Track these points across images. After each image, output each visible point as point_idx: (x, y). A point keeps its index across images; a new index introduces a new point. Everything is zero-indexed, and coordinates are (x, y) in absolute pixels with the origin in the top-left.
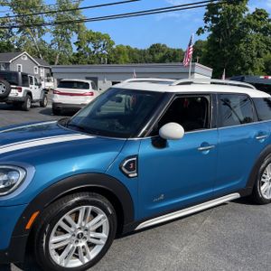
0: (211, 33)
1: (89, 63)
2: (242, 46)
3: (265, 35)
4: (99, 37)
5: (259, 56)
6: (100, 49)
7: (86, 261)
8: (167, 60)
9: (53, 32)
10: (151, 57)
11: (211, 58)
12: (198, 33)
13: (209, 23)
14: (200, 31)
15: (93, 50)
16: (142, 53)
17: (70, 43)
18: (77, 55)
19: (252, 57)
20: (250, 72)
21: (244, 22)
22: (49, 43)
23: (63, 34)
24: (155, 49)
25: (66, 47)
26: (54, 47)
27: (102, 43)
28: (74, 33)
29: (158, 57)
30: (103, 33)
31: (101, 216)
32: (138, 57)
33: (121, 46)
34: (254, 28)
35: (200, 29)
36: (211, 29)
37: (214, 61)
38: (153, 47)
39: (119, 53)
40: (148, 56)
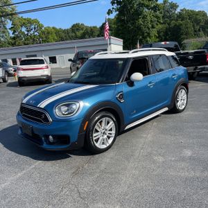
0: (117, 12)
1: (25, 44)
2: (141, 21)
3: (155, 11)
4: (30, 22)
5: (153, 27)
6: (32, 32)
7: (108, 145)
8: (87, 36)
10: (74, 34)
11: (120, 32)
12: (108, 13)
13: (115, 5)
14: (109, 12)
15: (26, 33)
16: (66, 32)
17: (6, 29)
18: (14, 38)
19: (149, 29)
20: (148, 39)
21: (140, 4)
24: (76, 28)
25: (4, 32)
27: (33, 27)
29: (79, 34)
30: (32, 19)
31: (111, 122)
32: (63, 35)
33: (49, 27)
34: (147, 7)
35: (109, 10)
36: (117, 10)
37: (123, 33)
38: (74, 26)
39: (48, 33)
40: (71, 34)
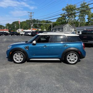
9: (79, 16)
17: (84, 19)
22: (77, 20)
23: (82, 16)
26: (79, 21)
28: (87, 15)
